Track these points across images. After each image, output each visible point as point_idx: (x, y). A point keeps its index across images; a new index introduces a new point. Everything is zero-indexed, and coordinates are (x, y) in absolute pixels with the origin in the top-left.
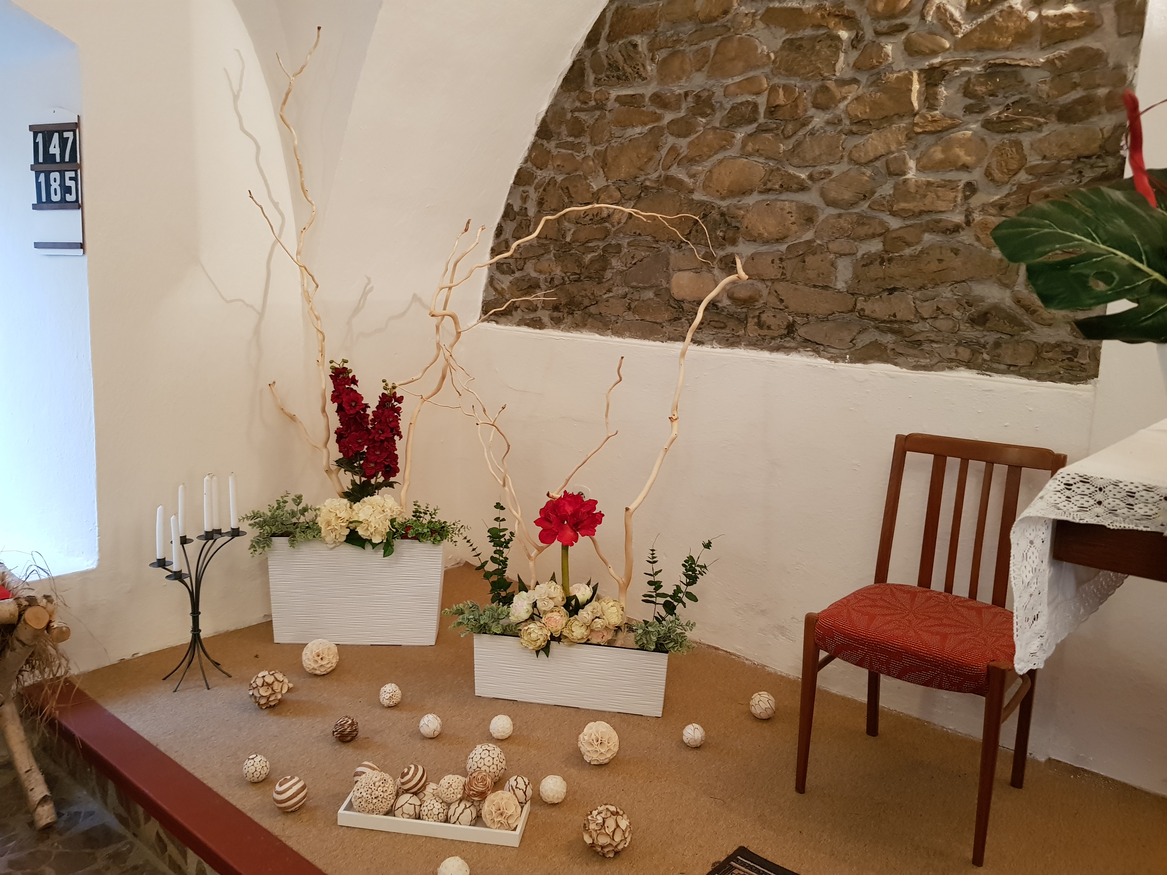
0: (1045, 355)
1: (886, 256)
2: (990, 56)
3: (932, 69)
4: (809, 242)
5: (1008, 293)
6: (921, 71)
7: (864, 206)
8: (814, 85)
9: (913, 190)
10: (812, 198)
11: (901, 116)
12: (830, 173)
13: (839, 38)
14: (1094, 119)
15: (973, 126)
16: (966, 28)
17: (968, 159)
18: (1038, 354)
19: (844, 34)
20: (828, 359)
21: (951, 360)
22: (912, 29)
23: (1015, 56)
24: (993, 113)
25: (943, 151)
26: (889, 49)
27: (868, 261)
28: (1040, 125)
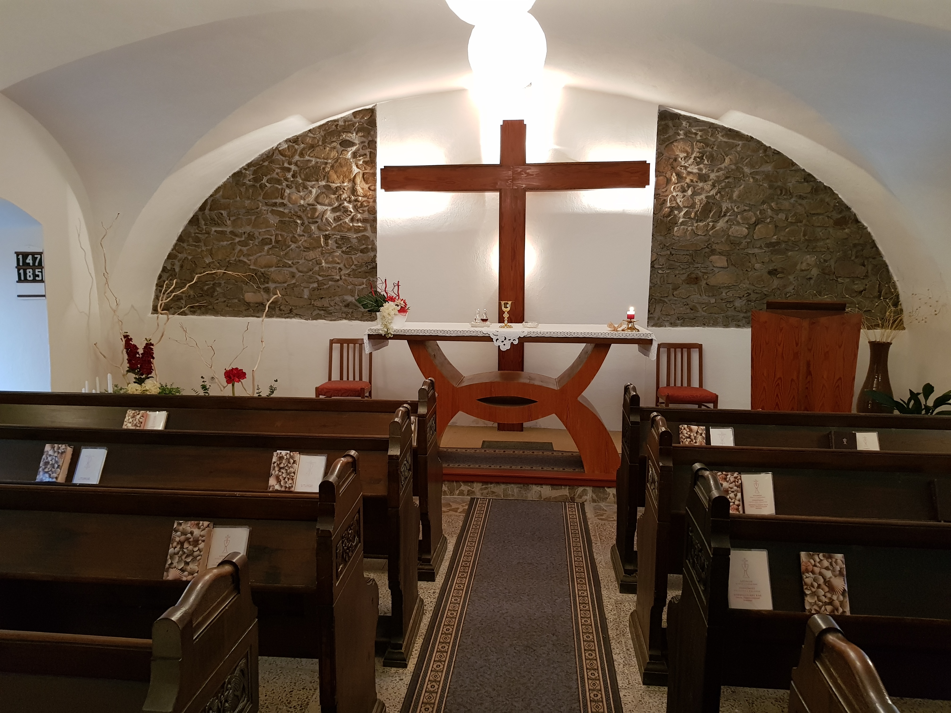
0: (365, 314)
1: (319, 288)
2: (341, 233)
3: (326, 235)
4: (294, 283)
5: (354, 298)
6: (323, 235)
7: (311, 273)
8: (291, 235)
9: (325, 269)
10: (294, 270)
11: (319, 248)
12: (298, 262)
13: (297, 222)
14: (369, 253)
15: (339, 252)
16: (334, 225)
17: (339, 261)
18: (363, 314)
19: (299, 221)
20: (305, 319)
21: (340, 318)
22: (319, 223)
23: (349, 234)
24: (344, 249)
25: (332, 259)
26: (313, 227)
27: (314, 289)
28: (356, 254)
